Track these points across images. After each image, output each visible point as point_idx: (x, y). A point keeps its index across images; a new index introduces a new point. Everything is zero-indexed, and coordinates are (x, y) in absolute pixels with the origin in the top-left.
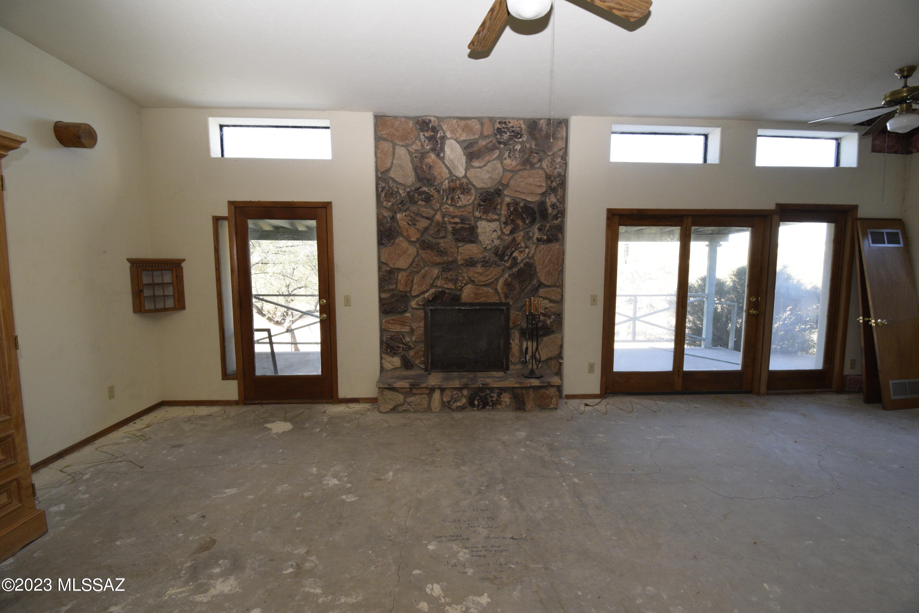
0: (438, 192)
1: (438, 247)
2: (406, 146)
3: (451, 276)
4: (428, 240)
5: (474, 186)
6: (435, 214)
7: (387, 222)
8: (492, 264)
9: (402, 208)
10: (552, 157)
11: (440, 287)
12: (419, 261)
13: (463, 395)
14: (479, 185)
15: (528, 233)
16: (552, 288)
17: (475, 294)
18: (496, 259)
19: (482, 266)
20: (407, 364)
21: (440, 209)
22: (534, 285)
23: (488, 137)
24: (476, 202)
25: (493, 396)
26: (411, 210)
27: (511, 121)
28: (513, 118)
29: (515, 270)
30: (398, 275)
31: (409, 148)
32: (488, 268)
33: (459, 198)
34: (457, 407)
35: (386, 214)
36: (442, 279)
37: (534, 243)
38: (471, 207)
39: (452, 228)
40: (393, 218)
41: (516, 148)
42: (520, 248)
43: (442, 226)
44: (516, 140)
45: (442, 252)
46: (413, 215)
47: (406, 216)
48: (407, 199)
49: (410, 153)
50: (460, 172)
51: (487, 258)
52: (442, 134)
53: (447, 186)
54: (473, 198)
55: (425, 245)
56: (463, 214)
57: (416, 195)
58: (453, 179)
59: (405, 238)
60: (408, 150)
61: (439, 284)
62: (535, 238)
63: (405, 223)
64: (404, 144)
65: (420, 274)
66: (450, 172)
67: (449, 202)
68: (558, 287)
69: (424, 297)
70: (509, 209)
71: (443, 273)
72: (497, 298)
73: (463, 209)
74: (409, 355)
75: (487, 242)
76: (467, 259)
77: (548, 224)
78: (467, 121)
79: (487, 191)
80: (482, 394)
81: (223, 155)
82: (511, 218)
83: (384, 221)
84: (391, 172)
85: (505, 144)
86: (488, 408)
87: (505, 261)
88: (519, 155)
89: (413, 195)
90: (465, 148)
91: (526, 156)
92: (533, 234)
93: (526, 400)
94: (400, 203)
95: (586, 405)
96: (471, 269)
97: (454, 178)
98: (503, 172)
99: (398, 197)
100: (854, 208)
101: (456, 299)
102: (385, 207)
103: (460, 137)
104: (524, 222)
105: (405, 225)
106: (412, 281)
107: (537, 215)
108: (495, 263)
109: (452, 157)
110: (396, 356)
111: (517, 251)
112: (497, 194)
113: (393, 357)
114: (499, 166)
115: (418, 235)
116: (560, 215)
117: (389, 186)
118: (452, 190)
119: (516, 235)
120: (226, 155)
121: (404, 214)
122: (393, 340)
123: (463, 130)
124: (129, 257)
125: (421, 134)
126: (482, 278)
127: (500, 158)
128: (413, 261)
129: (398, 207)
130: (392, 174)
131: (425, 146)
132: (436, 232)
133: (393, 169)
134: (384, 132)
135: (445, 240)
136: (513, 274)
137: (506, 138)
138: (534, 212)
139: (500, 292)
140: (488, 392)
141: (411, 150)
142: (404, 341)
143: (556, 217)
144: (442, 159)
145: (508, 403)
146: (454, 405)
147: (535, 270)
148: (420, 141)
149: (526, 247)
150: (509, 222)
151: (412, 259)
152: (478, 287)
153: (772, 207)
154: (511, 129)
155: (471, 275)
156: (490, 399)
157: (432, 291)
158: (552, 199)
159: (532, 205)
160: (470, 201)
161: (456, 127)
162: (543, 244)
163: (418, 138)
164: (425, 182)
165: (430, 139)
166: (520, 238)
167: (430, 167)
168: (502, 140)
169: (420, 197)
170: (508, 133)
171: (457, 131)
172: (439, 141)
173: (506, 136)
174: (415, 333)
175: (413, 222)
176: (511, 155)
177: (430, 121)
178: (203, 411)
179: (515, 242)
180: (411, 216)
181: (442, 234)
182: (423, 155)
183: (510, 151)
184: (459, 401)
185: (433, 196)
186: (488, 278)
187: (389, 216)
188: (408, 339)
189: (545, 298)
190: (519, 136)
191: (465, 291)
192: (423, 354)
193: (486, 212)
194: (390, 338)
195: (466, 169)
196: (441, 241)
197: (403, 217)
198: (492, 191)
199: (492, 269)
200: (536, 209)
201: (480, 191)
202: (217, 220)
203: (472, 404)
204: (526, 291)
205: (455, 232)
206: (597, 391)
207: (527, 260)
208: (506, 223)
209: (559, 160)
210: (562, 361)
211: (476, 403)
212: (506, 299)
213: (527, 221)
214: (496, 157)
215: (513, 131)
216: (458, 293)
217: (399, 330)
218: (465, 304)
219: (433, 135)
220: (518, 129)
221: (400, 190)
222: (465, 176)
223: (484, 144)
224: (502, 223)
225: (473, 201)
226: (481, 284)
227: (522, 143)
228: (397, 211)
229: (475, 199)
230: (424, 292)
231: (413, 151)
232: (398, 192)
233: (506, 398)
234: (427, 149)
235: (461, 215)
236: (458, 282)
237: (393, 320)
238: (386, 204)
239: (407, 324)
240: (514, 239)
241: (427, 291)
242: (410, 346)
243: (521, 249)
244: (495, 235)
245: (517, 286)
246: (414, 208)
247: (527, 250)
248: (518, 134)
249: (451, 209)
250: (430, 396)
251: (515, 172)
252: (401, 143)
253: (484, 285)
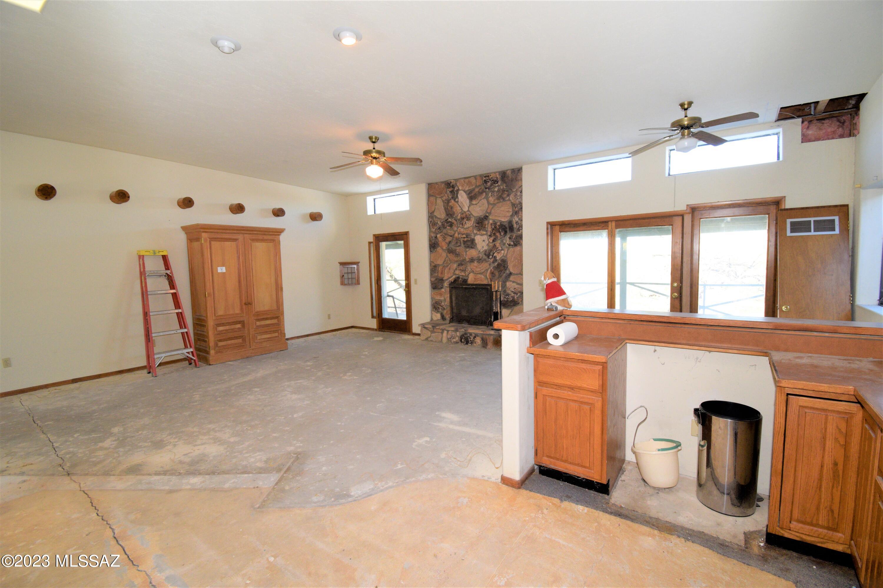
0: (456, 221)
1: (457, 252)
2: (441, 197)
4: (451, 248)
5: (473, 216)
6: (455, 233)
7: (433, 240)
8: (483, 261)
9: (439, 231)
10: (515, 192)
11: (458, 275)
12: (447, 260)
13: (457, 335)
14: (475, 215)
15: (502, 241)
16: (516, 276)
17: (475, 279)
18: (485, 258)
19: (478, 262)
20: (443, 317)
21: (457, 230)
22: (507, 274)
23: (479, 186)
24: (474, 225)
25: (471, 338)
26: (443, 232)
27: (491, 175)
28: (493, 173)
29: (496, 264)
30: (438, 268)
31: (443, 198)
32: (481, 263)
33: (466, 223)
34: (454, 342)
35: (433, 235)
36: (458, 270)
37: (506, 247)
38: (472, 228)
39: (463, 240)
40: (436, 237)
41: (495, 189)
42: (499, 250)
43: (458, 240)
44: (495, 185)
45: (458, 255)
46: (444, 235)
47: (441, 235)
48: (442, 226)
49: (443, 201)
50: (466, 209)
51: (481, 258)
52: (457, 188)
53: (460, 217)
55: (450, 251)
56: (468, 232)
57: (446, 223)
58: (463, 213)
59: (441, 247)
60: (442, 200)
61: (457, 273)
62: (507, 244)
63: (441, 239)
65: (448, 267)
66: (461, 209)
67: (461, 226)
68: (520, 274)
69: (450, 281)
70: (492, 227)
71: (459, 266)
72: (486, 281)
73: (468, 230)
74: (444, 312)
75: (481, 248)
76: (470, 258)
77: (514, 235)
78: (469, 179)
79: (479, 218)
80: (465, 336)
81: (375, 213)
82: (493, 232)
84: (435, 213)
85: (489, 189)
86: (470, 345)
87: (490, 259)
88: (497, 194)
89: (444, 224)
90: (468, 194)
91: (500, 194)
92: (506, 242)
93: (488, 342)
94: (439, 229)
96: (472, 264)
98: (488, 205)
99: (438, 226)
100: (782, 200)
101: (465, 281)
102: (432, 232)
103: (466, 189)
104: (500, 234)
106: (445, 271)
107: (508, 230)
108: (485, 260)
109: (462, 201)
111: (497, 252)
112: (485, 218)
113: (437, 313)
114: (486, 202)
115: (447, 246)
116: (520, 228)
117: (434, 220)
118: (463, 219)
119: (496, 243)
120: (377, 213)
122: (436, 304)
123: (467, 184)
124: (339, 261)
125: (448, 190)
126: (479, 270)
127: (487, 198)
130: (435, 214)
131: (450, 196)
132: (455, 243)
133: (435, 211)
134: (431, 192)
135: (460, 248)
136: (495, 267)
137: (489, 185)
138: (506, 228)
139: (488, 277)
140: (469, 335)
142: (441, 304)
143: (518, 230)
144: (457, 202)
145: (479, 343)
146: (453, 340)
147: (507, 264)
148: (447, 194)
149: (502, 250)
150: (492, 234)
151: (445, 259)
152: (476, 275)
153: (683, 208)
154: (491, 179)
155: (472, 268)
156: (470, 340)
157: (454, 277)
158: (516, 219)
159: (505, 224)
160: (471, 225)
161: (464, 183)
162: (513, 247)
163: (446, 192)
164: (450, 216)
165: (451, 192)
166: (499, 244)
167: (452, 208)
168: (487, 187)
169: (447, 225)
170: (490, 182)
171: (464, 186)
172: (455, 192)
174: (446, 301)
175: (445, 239)
176: (492, 195)
177: (451, 182)
179: (496, 247)
180: (443, 236)
181: (459, 244)
182: (448, 201)
183: (492, 192)
184: (455, 338)
185: (453, 223)
188: (443, 304)
189: (514, 282)
190: (496, 183)
191: (470, 277)
192: (449, 313)
193: (479, 230)
195: (469, 206)
196: (458, 248)
198: (483, 217)
199: (483, 263)
200: (507, 226)
201: (476, 218)
202: (370, 243)
203: (461, 341)
204: (503, 277)
205: (464, 243)
207: (503, 258)
208: (490, 236)
209: (519, 194)
211: (463, 341)
212: (490, 282)
213: (502, 234)
214: (484, 197)
215: (493, 180)
216: (466, 278)
217: (439, 299)
218: (469, 285)
219: (453, 189)
220: (496, 178)
221: (439, 222)
222: (468, 211)
223: (478, 190)
224: (488, 236)
226: (477, 272)
227: (498, 186)
228: (437, 233)
229: (474, 223)
230: (450, 278)
231: (444, 200)
232: (437, 223)
233: (478, 340)
234: (451, 198)
236: (466, 272)
237: (437, 293)
238: (432, 230)
239: (442, 295)
240: (495, 245)
241: (452, 277)
242: (444, 308)
244: (485, 243)
245: (497, 274)
246: (445, 231)
247: (503, 252)
248: (496, 181)
249: (462, 230)
250: (442, 333)
251: (494, 204)
252: (439, 197)
253: (479, 274)
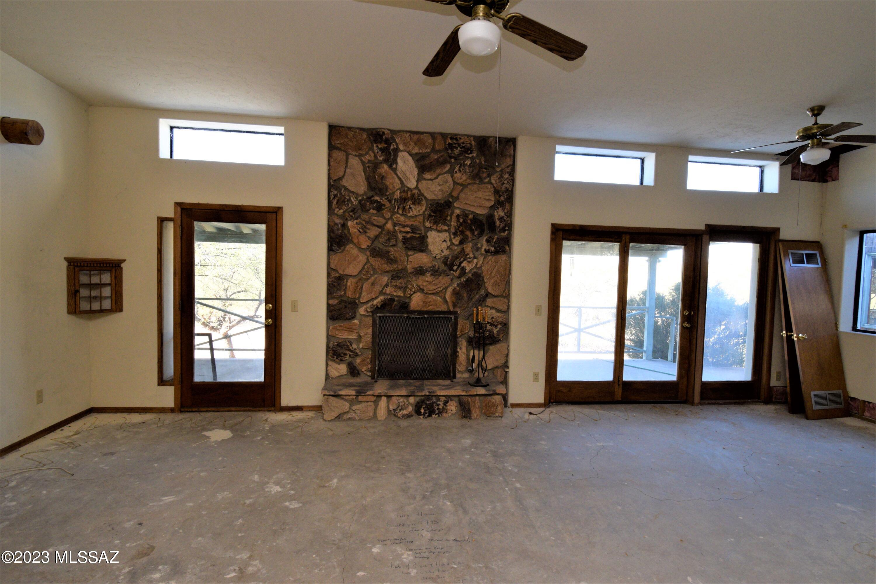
0: (390, 201)
1: (389, 255)
2: (360, 156)
3: (401, 283)
4: (379, 248)
5: (425, 197)
6: (386, 223)
7: (338, 229)
8: (441, 273)
9: (353, 216)
10: (500, 173)
11: (389, 295)
12: (368, 268)
13: (409, 403)
14: (430, 196)
15: (476, 245)
16: (500, 298)
17: (424, 302)
18: (445, 268)
19: (432, 275)
20: (353, 371)
21: (391, 218)
22: (481, 295)
23: (439, 151)
24: (426, 213)
25: (439, 404)
26: (363, 218)
27: (462, 138)
28: (465, 135)
29: (463, 279)
30: (347, 282)
31: (362, 158)
32: (437, 277)
33: (410, 208)
34: (403, 416)
35: (337, 221)
36: (391, 286)
37: (482, 254)
38: (422, 218)
39: (403, 236)
40: (344, 225)
41: (466, 162)
42: (469, 258)
43: (393, 234)
44: (467, 155)
45: (392, 260)
46: (364, 223)
47: (357, 223)
48: (359, 207)
49: (363, 163)
50: (412, 183)
51: (437, 267)
52: (395, 146)
53: (399, 196)
54: (424, 208)
55: (375, 253)
56: (414, 223)
57: (368, 203)
58: (404, 189)
59: (355, 244)
60: (361, 160)
61: (388, 292)
62: (483, 250)
63: (356, 230)
64: (357, 154)
65: (369, 281)
66: (402, 183)
67: (401, 212)
68: (505, 297)
69: (372, 304)
70: (458, 221)
71: (392, 281)
72: (445, 307)
73: (414, 219)
74: (356, 362)
75: (437, 252)
76: (417, 268)
77: (496, 237)
78: (419, 135)
79: (438, 203)
80: (428, 402)
81: (171, 157)
82: (460, 229)
83: (335, 228)
84: (344, 180)
85: (456, 159)
86: (434, 416)
87: (454, 271)
88: (469, 170)
89: (365, 204)
90: (417, 161)
91: (476, 171)
92: (482, 246)
93: (472, 408)
94: (352, 211)
95: (531, 413)
96: (421, 277)
97: (406, 189)
98: (454, 185)
99: (350, 205)
100: (776, 231)
101: (404, 306)
102: (337, 214)
103: (412, 150)
104: (473, 234)
105: (355, 232)
106: (362, 288)
107: (486, 227)
108: (444, 272)
109: (404, 169)
110: (342, 363)
111: (466, 261)
112: (447, 205)
113: (339, 364)
114: (450, 179)
115: (369, 243)
116: (507, 228)
117: (341, 194)
118: (404, 200)
119: (465, 246)
120: (175, 157)
121: (355, 221)
122: (340, 347)
123: (415, 144)
124: (66, 256)
125: (375, 145)
126: (432, 287)
127: (451, 172)
128: (363, 268)
129: (349, 214)
130: (344, 183)
131: (378, 157)
132: (387, 240)
133: (345, 177)
134: (338, 142)
135: (395, 248)
136: (461, 284)
137: (457, 153)
138: (483, 224)
139: (448, 300)
140: (434, 400)
141: (364, 160)
142: (351, 348)
143: (503, 229)
144: (395, 170)
145: (454, 412)
146: (400, 413)
147: (483, 280)
148: (373, 152)
149: (475, 258)
150: (458, 233)
151: (362, 267)
152: (427, 295)
153: (702, 227)
154: (461, 145)
155: (420, 284)
156: (437, 407)
157: (381, 298)
158: (500, 213)
159: (481, 218)
160: (421, 212)
161: (409, 140)
162: (491, 255)
163: (372, 149)
164: (377, 191)
165: (383, 150)
166: (469, 249)
167: (383, 177)
168: (453, 155)
169: (371, 206)
170: (459, 148)
171: (410, 145)
172: (392, 152)
173: (456, 152)
174: (363, 340)
175: (364, 230)
176: (461, 169)
177: (384, 133)
178: (136, 418)
179: (464, 252)
180: (362, 224)
181: (393, 242)
182: (376, 165)
183: (461, 165)
184: (406, 409)
185: (384, 205)
186: (437, 287)
187: (340, 223)
188: (354, 346)
189: (492, 308)
190: (469, 152)
191: (413, 299)
192: (370, 362)
193: (436, 223)
194: (337, 345)
195: (418, 181)
196: (391, 249)
197: (354, 224)
198: (442, 202)
199: (441, 277)
200: (484, 221)
201: (431, 202)
202: (162, 221)
203: (418, 413)
204: (473, 300)
205: (405, 241)
206: (541, 400)
207: (475, 270)
208: (455, 234)
209: (507, 176)
210: (507, 370)
211: (422, 411)
212: (454, 308)
213: (476, 233)
214: (447, 171)
215: (463, 147)
216: (407, 301)
217: (346, 337)
218: (413, 312)
219: (386, 147)
220: (469, 145)
221: (352, 198)
222: (417, 188)
223: (436, 157)
224: (451, 234)
225: (424, 212)
226: (430, 292)
227: (472, 158)
228: (348, 218)
229: (426, 210)
230: (373, 299)
231: (366, 161)
232: (350, 200)
233: (453, 407)
234: (380, 160)
235: (412, 225)
236: (407, 290)
237: (341, 326)
238: (337, 212)
239: (354, 331)
240: (463, 250)
241: (376, 298)
242: (357, 353)
243: (470, 260)
244: (444, 245)
245: (465, 295)
246: (365, 216)
247: (475, 261)
248: (469, 149)
249: (402, 218)
250: (376, 404)
251: (464, 186)
252: (354, 153)
253: (433, 294)
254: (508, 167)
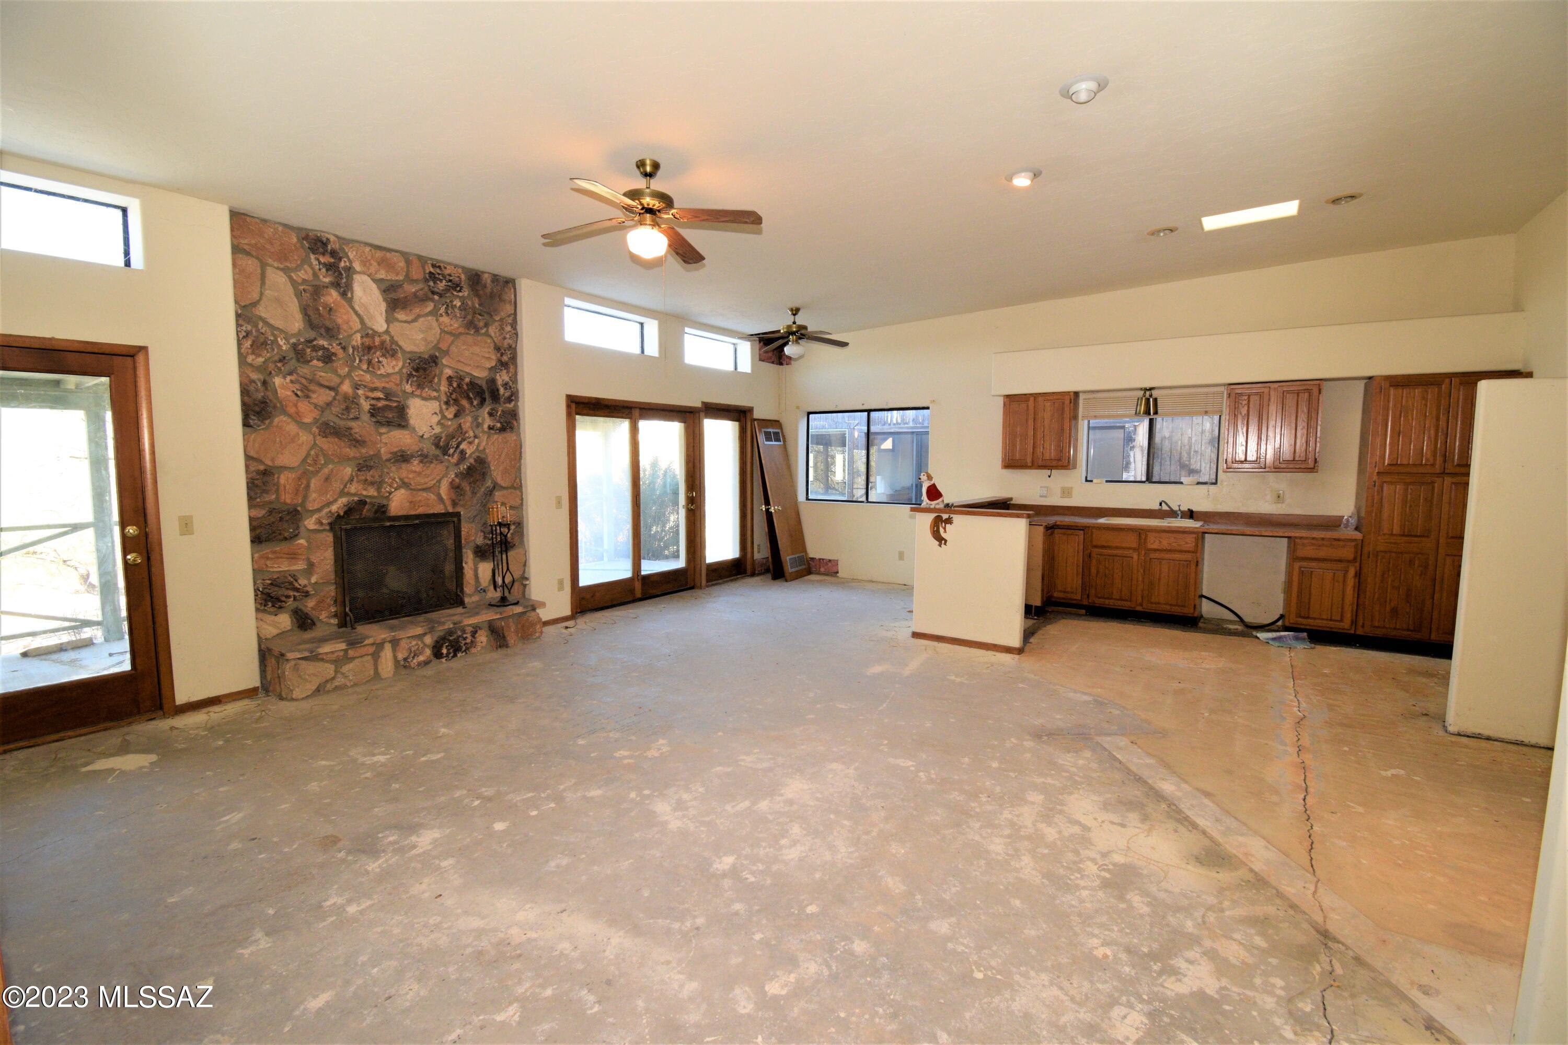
0: (344, 348)
1: (350, 434)
2: (285, 270)
3: (373, 477)
4: (332, 422)
5: (401, 348)
6: (341, 383)
7: (257, 390)
8: (433, 459)
9: (283, 368)
10: (499, 323)
11: (355, 495)
12: (317, 456)
13: (425, 645)
14: (408, 347)
15: (476, 419)
16: (510, 491)
17: (411, 502)
18: (438, 452)
19: (421, 462)
20: (304, 621)
21: (349, 375)
22: (488, 487)
23: (417, 281)
24: (404, 371)
25: (466, 637)
26: (301, 373)
27: (448, 267)
28: (450, 264)
29: (463, 467)
30: (278, 478)
31: (292, 274)
32: (428, 465)
33: (379, 362)
34: (419, 664)
35: (255, 376)
36: (358, 482)
37: (483, 432)
38: (398, 377)
39: (371, 405)
40: (266, 384)
41: (454, 303)
42: (468, 437)
43: (353, 401)
44: (455, 293)
45: (357, 441)
46: (303, 381)
47: (292, 382)
48: (292, 355)
49: (293, 282)
50: (380, 324)
51: (426, 451)
52: (348, 264)
53: (359, 342)
54: (400, 364)
55: (328, 430)
56: (387, 386)
57: (309, 350)
58: (369, 334)
59: (290, 416)
60: (290, 278)
61: (353, 491)
62: (486, 426)
63: (289, 393)
64: (282, 266)
65: (320, 475)
66: (362, 322)
67: (365, 367)
68: (515, 488)
69: (330, 512)
70: (450, 384)
71: (359, 473)
72: (442, 507)
73: (387, 380)
74: (306, 606)
75: (425, 429)
76: (396, 453)
77: (500, 409)
78: (384, 252)
79: (420, 357)
80: (451, 638)
82: (454, 396)
83: (252, 388)
84: (260, 308)
85: (441, 296)
86: (459, 655)
87: (449, 456)
88: (460, 314)
89: (303, 350)
90: (384, 291)
91: (469, 317)
92: (484, 420)
93: (507, 634)
94: (280, 361)
95: (567, 628)
96: (404, 465)
97: (370, 332)
98: (441, 333)
99: (276, 350)
100: (751, 410)
101: (381, 510)
102: (251, 365)
103: (376, 274)
104: (471, 403)
105: (288, 396)
106: (308, 487)
107: (487, 395)
108: (436, 457)
109: (364, 300)
110: (281, 613)
111: (466, 442)
112: (433, 361)
113: (276, 615)
114: (435, 324)
115: (316, 414)
116: (513, 398)
117: (258, 330)
118: (369, 349)
119: (463, 420)
121: (289, 378)
122: (276, 586)
123: (379, 264)
125: (312, 257)
126: (421, 480)
127: (435, 314)
128: (308, 455)
129: (276, 366)
130: (262, 311)
131: (321, 277)
132: (343, 410)
133: (262, 302)
134: (246, 241)
135: (360, 423)
136: (461, 473)
137: (441, 288)
138: (484, 391)
139: (445, 497)
140: (459, 633)
141: (295, 278)
142: (296, 585)
143: (509, 400)
144: (350, 301)
145: (484, 644)
146: (415, 661)
147: (489, 467)
148: (311, 267)
149: (475, 437)
150: (452, 402)
151: (306, 452)
152: (415, 492)
153: (698, 404)
154: (447, 277)
155: (403, 475)
156: (463, 642)
157: (344, 500)
158: (503, 377)
159: (479, 382)
160: (397, 369)
161: (369, 258)
162: (496, 433)
163: (306, 261)
164: (323, 331)
165: (330, 267)
166: (468, 424)
167: (331, 311)
168: (436, 290)
169: (314, 354)
170: (444, 281)
171: (371, 265)
172: (343, 272)
173: (441, 285)
174: (318, 570)
175: (305, 393)
176: (449, 312)
177: (328, 240)
179: (461, 429)
180: (303, 384)
181: (354, 414)
182: (317, 291)
183: (447, 305)
184: (421, 653)
185: (335, 354)
186: (429, 479)
187: (259, 380)
188: (303, 581)
190: (458, 289)
191: (395, 498)
192: (332, 602)
193: (420, 386)
194: (271, 584)
195: (388, 321)
196: (353, 424)
197: (287, 383)
198: (426, 357)
199: (432, 465)
200: (484, 386)
201: (409, 356)
203: (437, 654)
204: (478, 495)
205: (374, 412)
206: (568, 612)
207: (477, 454)
209: (509, 328)
210: (527, 582)
211: (444, 651)
212: (454, 508)
213: (475, 403)
214: (430, 312)
215: (450, 281)
216: (385, 502)
217: (286, 569)
218: (396, 518)
219: (334, 262)
220: (457, 279)
221: (279, 339)
222: (387, 332)
223: (413, 290)
224: (442, 402)
225: (401, 370)
226: (419, 487)
227: (462, 299)
228: (273, 372)
229: (403, 367)
230: (329, 504)
231: (300, 281)
232: (275, 342)
233: (483, 638)
234: (325, 283)
235: (384, 388)
236: (385, 485)
237: (275, 552)
238: (253, 360)
239: (300, 557)
240: (460, 426)
241: (335, 500)
242: (307, 592)
243: (470, 440)
244: (436, 419)
245: (468, 488)
246: (304, 370)
247: (477, 441)
248: (458, 285)
249: (368, 377)
251: (456, 336)
252: (276, 264)
253: (423, 490)
254: (509, 316)
